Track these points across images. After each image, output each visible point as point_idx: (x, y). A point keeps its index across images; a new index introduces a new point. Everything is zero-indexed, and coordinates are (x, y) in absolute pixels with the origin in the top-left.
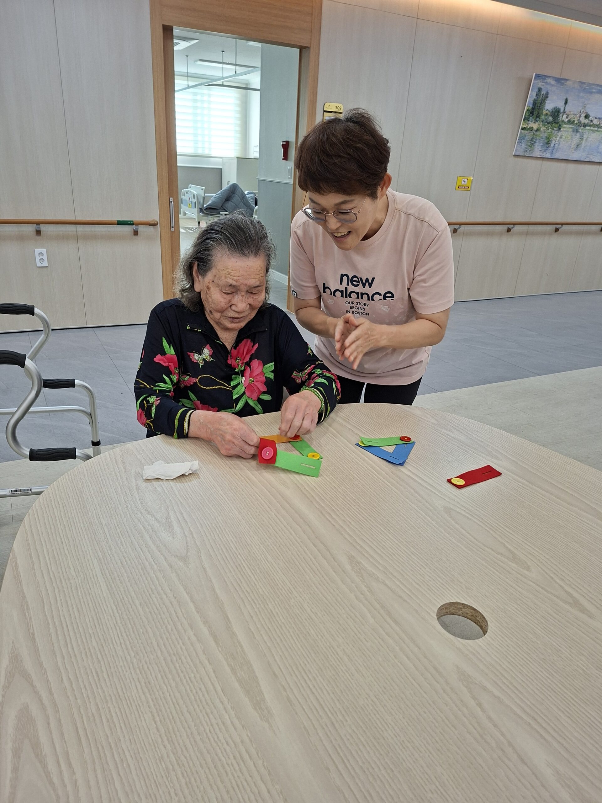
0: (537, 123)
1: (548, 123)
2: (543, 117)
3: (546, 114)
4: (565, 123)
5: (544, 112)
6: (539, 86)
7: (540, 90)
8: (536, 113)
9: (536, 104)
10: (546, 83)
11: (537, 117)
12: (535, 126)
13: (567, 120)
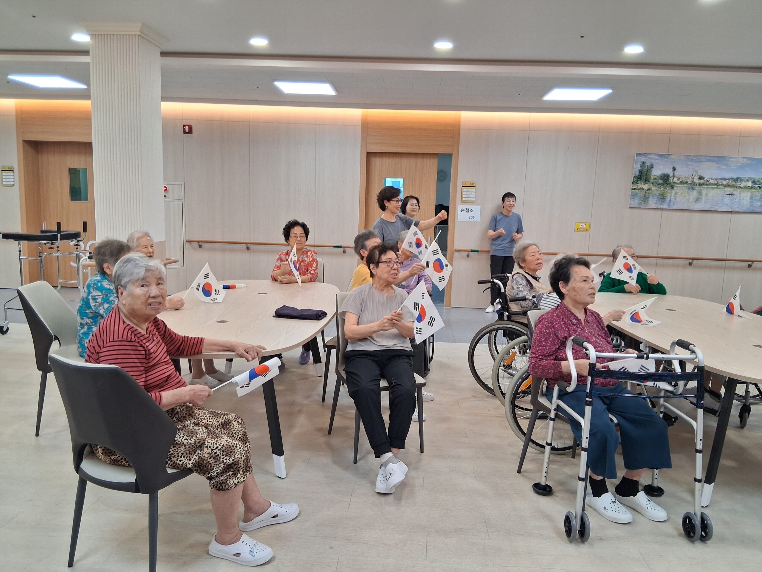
0: (647, 185)
1: (660, 184)
2: (652, 180)
3: (655, 179)
4: (677, 184)
5: (652, 177)
6: (642, 161)
7: (644, 163)
8: (643, 178)
9: (642, 172)
10: (648, 158)
11: (645, 181)
12: (646, 187)
13: (679, 182)
